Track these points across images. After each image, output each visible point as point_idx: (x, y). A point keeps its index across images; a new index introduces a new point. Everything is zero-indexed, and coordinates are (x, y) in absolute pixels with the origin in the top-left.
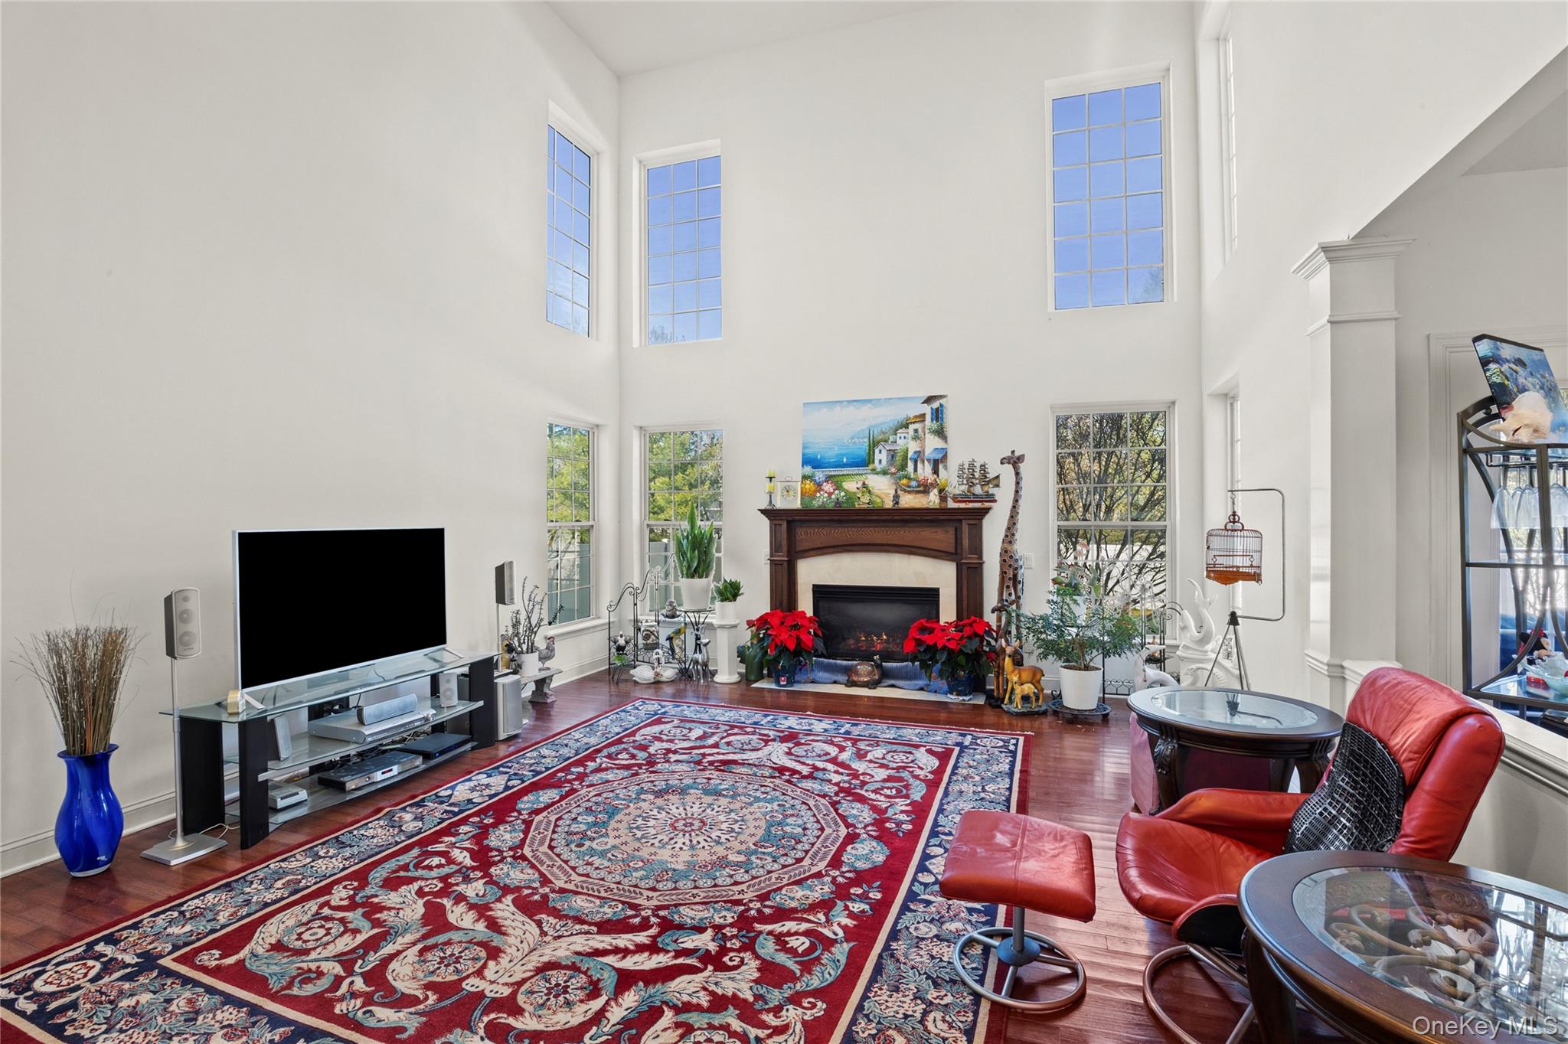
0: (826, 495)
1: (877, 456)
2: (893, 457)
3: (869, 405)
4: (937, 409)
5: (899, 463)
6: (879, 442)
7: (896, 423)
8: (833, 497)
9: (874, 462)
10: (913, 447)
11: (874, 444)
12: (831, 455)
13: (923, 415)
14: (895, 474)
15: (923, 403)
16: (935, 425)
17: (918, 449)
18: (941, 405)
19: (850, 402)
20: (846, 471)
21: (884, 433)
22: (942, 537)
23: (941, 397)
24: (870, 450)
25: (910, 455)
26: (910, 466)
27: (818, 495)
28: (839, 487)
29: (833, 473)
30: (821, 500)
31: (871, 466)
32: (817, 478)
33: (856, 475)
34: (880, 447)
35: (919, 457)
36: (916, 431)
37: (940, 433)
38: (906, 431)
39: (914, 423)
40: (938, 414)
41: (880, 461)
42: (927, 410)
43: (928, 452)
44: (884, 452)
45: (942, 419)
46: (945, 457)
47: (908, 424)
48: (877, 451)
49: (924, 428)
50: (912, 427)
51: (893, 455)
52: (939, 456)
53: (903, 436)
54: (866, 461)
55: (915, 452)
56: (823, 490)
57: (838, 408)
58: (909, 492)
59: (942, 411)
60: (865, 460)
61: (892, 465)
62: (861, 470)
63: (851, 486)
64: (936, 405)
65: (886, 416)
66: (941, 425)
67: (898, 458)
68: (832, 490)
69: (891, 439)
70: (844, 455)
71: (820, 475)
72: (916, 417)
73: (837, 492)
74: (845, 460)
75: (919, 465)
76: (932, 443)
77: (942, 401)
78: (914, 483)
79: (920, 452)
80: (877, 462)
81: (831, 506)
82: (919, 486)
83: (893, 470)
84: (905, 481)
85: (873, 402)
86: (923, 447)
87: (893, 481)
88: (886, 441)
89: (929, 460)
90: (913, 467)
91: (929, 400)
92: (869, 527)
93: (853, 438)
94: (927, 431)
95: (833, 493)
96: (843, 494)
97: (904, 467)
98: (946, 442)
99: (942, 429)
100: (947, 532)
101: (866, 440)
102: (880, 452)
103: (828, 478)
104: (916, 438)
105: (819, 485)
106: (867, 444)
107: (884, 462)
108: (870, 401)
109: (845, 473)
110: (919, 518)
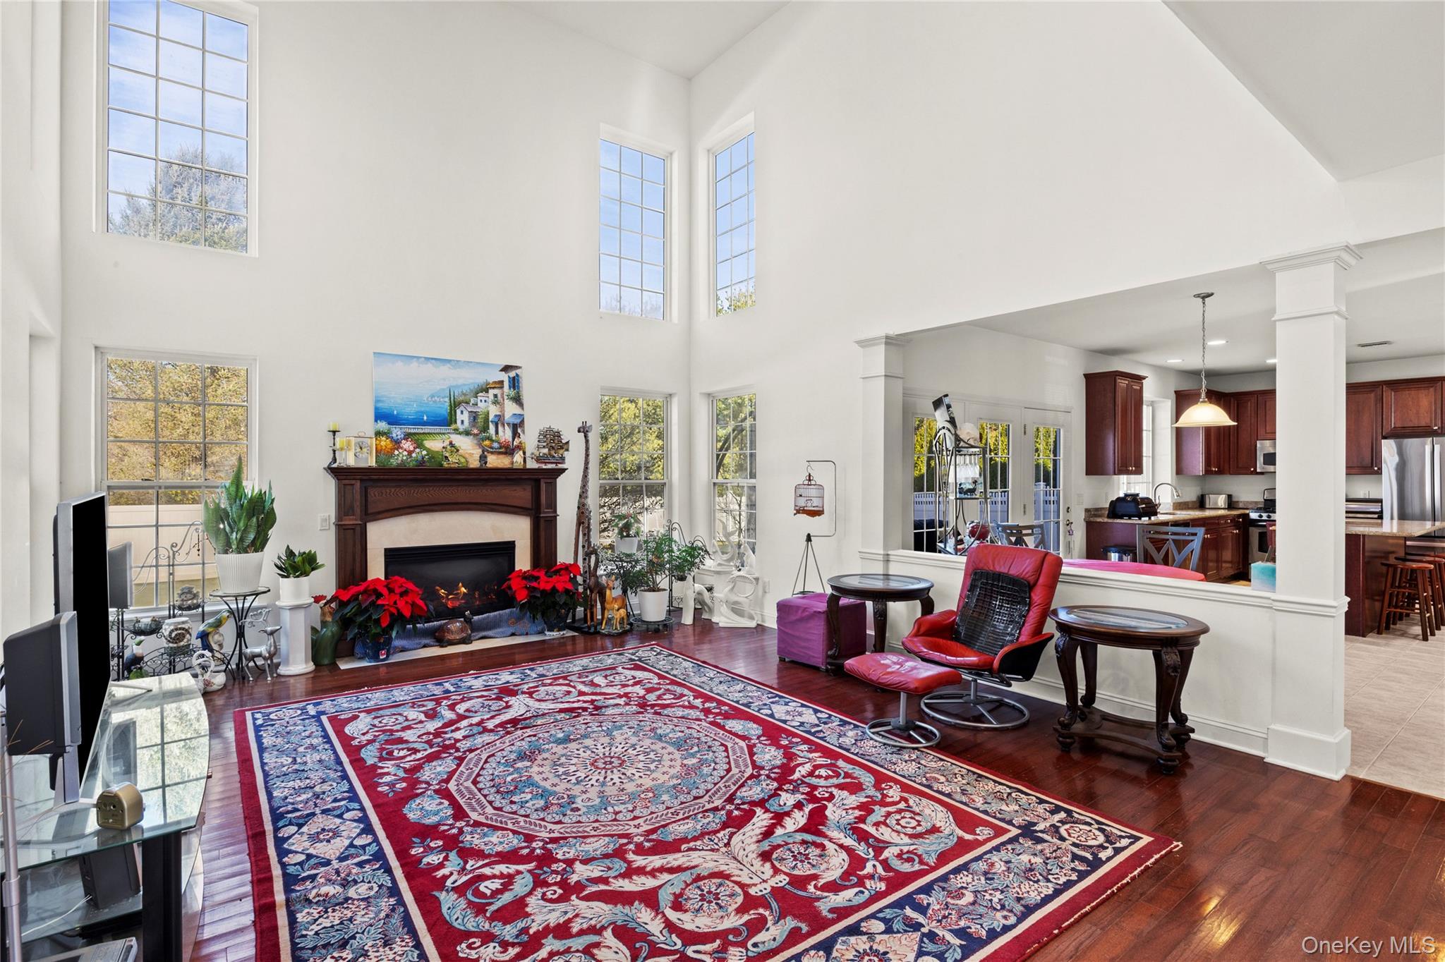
0: (405, 453)
1: (459, 417)
2: (475, 418)
3: (449, 365)
4: (514, 378)
5: (480, 425)
6: (460, 403)
7: (476, 386)
8: (414, 455)
9: (456, 422)
10: (494, 411)
11: (455, 405)
12: (410, 411)
13: (502, 382)
14: (477, 435)
15: (501, 371)
16: (512, 393)
17: (498, 413)
18: (517, 375)
19: (427, 359)
20: (427, 429)
21: (465, 395)
22: (522, 494)
23: (517, 367)
24: (451, 410)
25: (491, 417)
26: (492, 427)
27: (396, 452)
28: (419, 445)
29: (412, 431)
30: (400, 457)
31: (453, 426)
32: (394, 435)
33: (438, 434)
34: (462, 408)
35: (499, 420)
36: (496, 396)
37: (518, 400)
38: (486, 395)
39: (493, 388)
40: (515, 383)
41: (462, 422)
42: (504, 377)
43: (508, 416)
44: (466, 414)
45: (518, 388)
46: (522, 422)
47: (488, 389)
48: (458, 412)
49: (503, 394)
50: (492, 392)
51: (474, 416)
52: (517, 421)
53: (483, 399)
54: (449, 420)
55: (496, 416)
56: (402, 448)
57: (414, 364)
58: (492, 453)
59: (518, 381)
60: (446, 419)
61: (474, 426)
62: (443, 429)
63: (435, 445)
64: (512, 374)
65: (469, 378)
66: (518, 393)
67: (480, 420)
68: (412, 448)
69: (472, 401)
70: (423, 413)
71: (397, 432)
72: (495, 382)
73: (418, 450)
74: (425, 418)
75: (500, 428)
76: (511, 409)
77: (518, 371)
78: (496, 445)
79: (499, 416)
80: (459, 422)
81: (412, 465)
82: (501, 448)
83: (476, 431)
84: (487, 443)
85: (453, 363)
86: (503, 410)
87: (475, 442)
88: (467, 403)
89: (508, 424)
90: (494, 429)
91: (506, 369)
92: (452, 486)
93: (432, 396)
94: (506, 397)
95: (413, 451)
96: (424, 453)
97: (485, 429)
98: (523, 409)
99: (519, 396)
100: (525, 490)
101: (447, 400)
102: (462, 412)
103: (407, 436)
104: (495, 402)
105: (397, 443)
106: (448, 404)
107: (466, 423)
108: (449, 361)
109: (426, 431)
110: (504, 477)
